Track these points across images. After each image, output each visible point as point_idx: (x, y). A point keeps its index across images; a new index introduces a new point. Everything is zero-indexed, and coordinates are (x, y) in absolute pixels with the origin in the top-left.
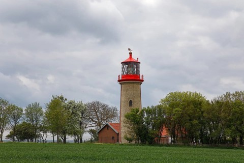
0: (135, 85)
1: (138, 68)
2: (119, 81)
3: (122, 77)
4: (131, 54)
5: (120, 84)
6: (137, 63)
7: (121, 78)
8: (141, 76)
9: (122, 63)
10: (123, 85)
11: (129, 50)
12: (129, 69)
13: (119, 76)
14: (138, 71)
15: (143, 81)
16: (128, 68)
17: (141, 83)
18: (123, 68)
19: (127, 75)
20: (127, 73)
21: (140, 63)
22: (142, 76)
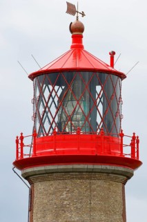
0: (99, 184)
1: (112, 101)
2: (20, 163)
3: (35, 146)
5: (27, 177)
6: (108, 77)
7: (28, 152)
8: (127, 141)
10: (39, 186)
11: (71, 9)
13: (20, 141)
14: (112, 114)
17: (129, 176)
18: (38, 101)
19: (60, 135)
20: (59, 125)
22: (135, 141)
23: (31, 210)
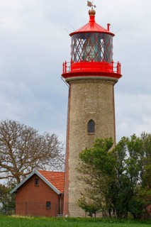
0: (102, 85)
1: (108, 46)
2: (65, 75)
3: (72, 67)
4: (92, 14)
5: (68, 82)
6: (106, 35)
7: (68, 70)
8: (115, 65)
9: (71, 35)
10: (74, 86)
11: (90, 4)
12: (88, 50)
13: (65, 65)
14: (108, 52)
15: (118, 76)
16: (85, 45)
17: (116, 82)
18: (74, 46)
19: (83, 63)
20: (83, 57)
21: (113, 35)
22: (119, 65)
23: (69, 97)
